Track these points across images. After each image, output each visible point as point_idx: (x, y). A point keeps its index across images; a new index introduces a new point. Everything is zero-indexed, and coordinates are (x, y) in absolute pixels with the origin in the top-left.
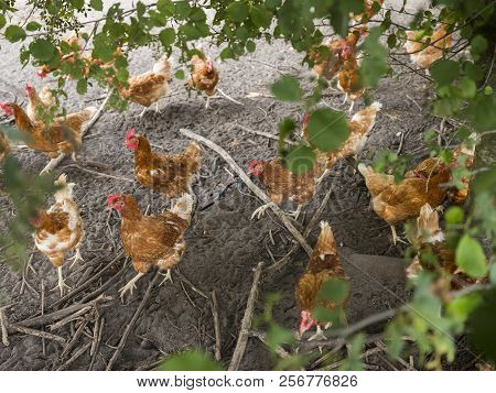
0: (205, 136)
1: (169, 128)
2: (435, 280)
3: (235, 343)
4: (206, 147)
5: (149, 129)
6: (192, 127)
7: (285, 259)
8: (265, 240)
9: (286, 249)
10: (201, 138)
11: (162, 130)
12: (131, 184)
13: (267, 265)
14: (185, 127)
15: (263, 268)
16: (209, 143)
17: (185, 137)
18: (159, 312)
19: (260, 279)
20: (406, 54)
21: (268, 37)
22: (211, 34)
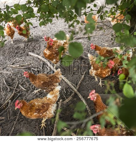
0: (38, 54)
1: (24, 52)
2: (115, 99)
3: (53, 130)
4: (39, 59)
5: (17, 53)
6: (33, 51)
7: (70, 98)
8: (62, 92)
9: (70, 94)
10: (36, 56)
11: (21, 53)
12: (10, 74)
13: (63, 101)
14: (31, 52)
15: (62, 102)
16: (40, 57)
17: (30, 55)
18: (23, 122)
19: (61, 106)
20: (109, 22)
21: (57, 17)
22: (36, 17)
